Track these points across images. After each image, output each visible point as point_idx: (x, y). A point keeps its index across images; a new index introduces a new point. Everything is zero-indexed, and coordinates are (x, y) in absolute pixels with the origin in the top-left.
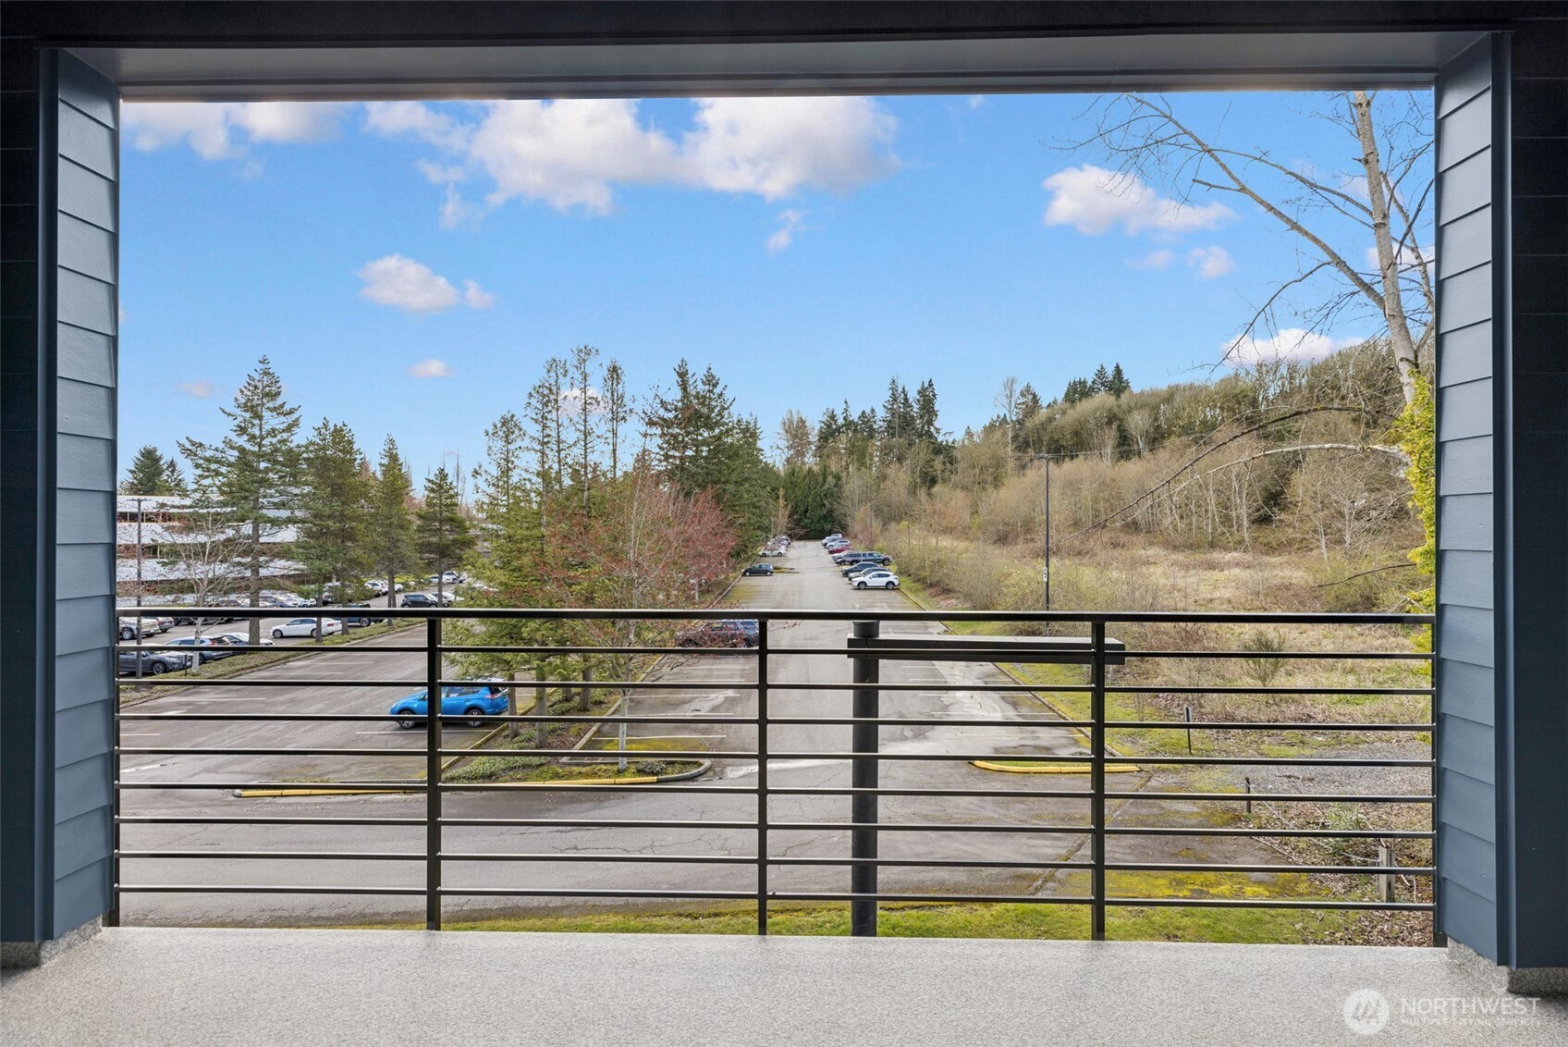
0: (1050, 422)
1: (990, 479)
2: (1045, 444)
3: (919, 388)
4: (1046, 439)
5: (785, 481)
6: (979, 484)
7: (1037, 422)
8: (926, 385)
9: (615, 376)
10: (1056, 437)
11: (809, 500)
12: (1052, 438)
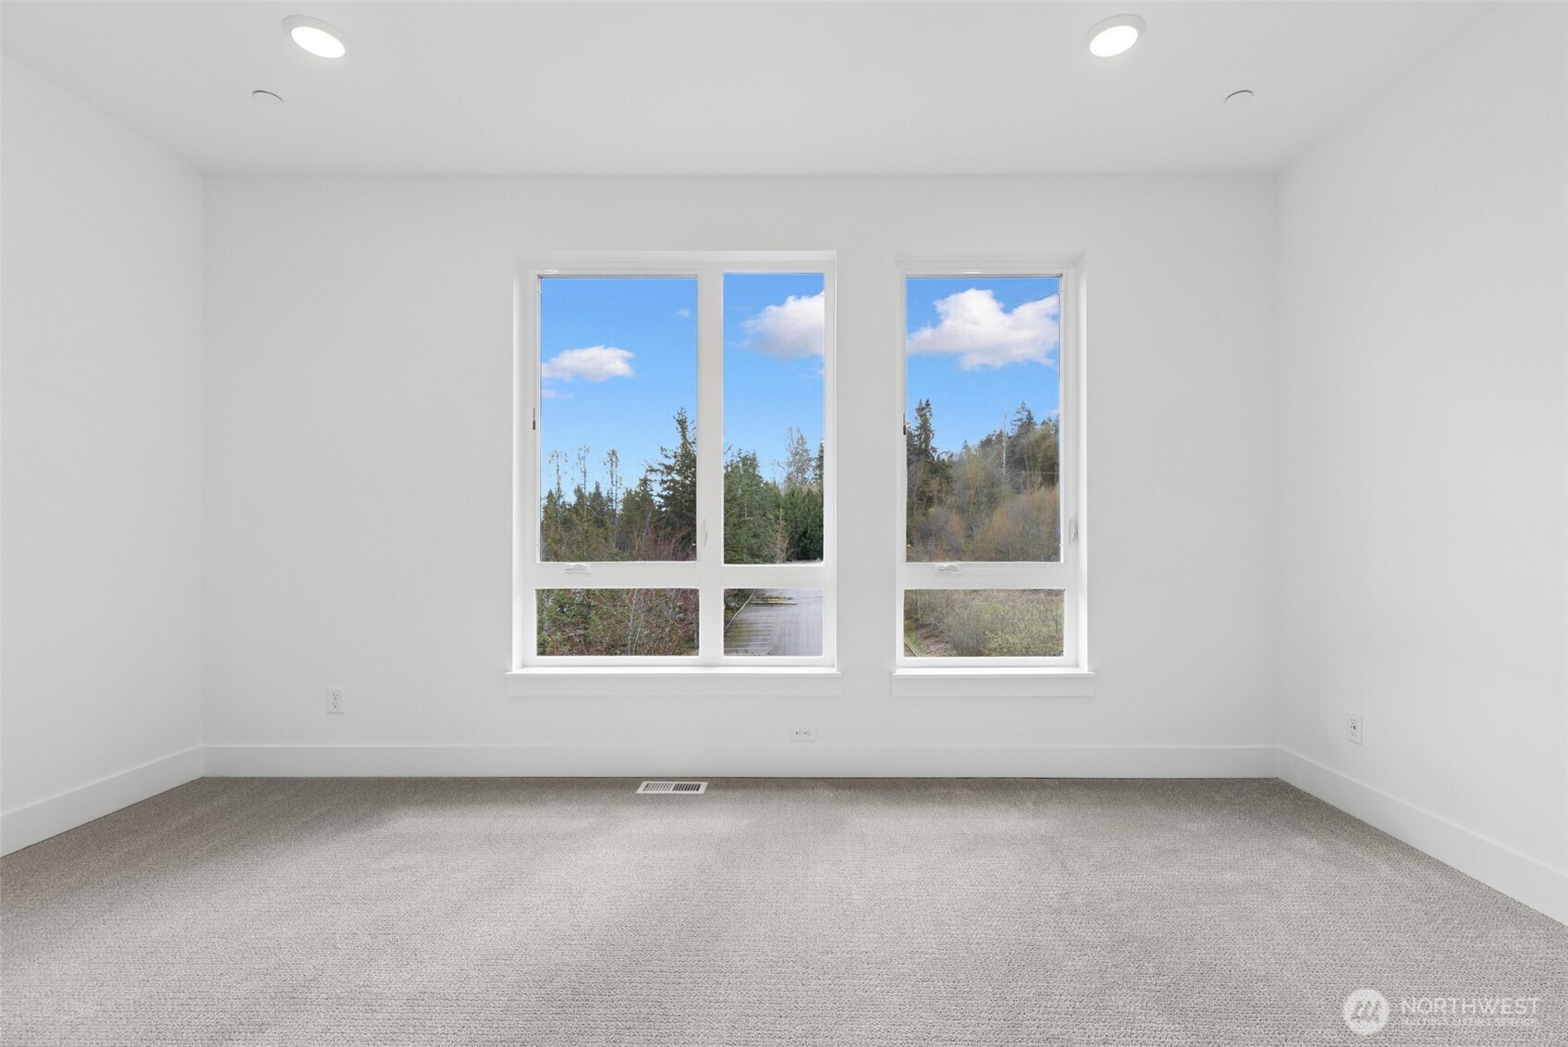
0: (1045, 439)
1: (985, 499)
2: (1039, 460)
3: (917, 406)
4: (1040, 456)
5: (785, 501)
6: (974, 504)
7: (1032, 439)
8: (924, 405)
9: (614, 459)
10: (1049, 455)
11: (809, 521)
12: (1045, 456)
